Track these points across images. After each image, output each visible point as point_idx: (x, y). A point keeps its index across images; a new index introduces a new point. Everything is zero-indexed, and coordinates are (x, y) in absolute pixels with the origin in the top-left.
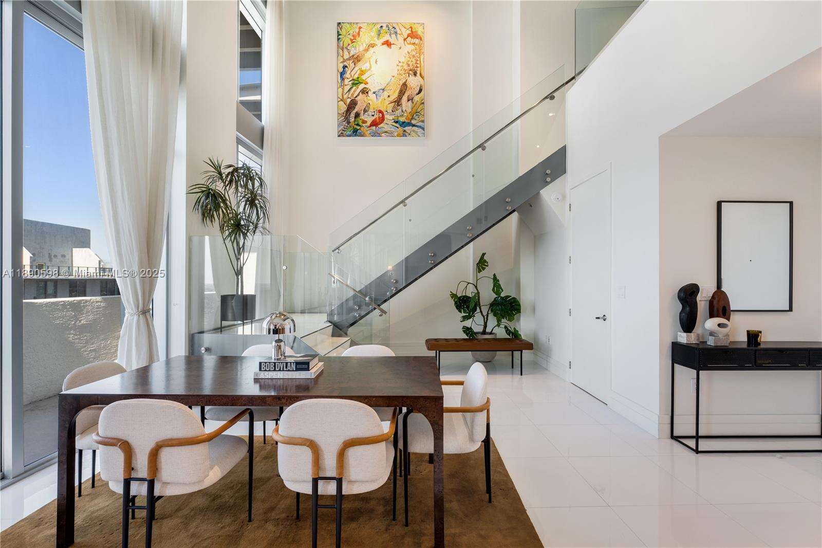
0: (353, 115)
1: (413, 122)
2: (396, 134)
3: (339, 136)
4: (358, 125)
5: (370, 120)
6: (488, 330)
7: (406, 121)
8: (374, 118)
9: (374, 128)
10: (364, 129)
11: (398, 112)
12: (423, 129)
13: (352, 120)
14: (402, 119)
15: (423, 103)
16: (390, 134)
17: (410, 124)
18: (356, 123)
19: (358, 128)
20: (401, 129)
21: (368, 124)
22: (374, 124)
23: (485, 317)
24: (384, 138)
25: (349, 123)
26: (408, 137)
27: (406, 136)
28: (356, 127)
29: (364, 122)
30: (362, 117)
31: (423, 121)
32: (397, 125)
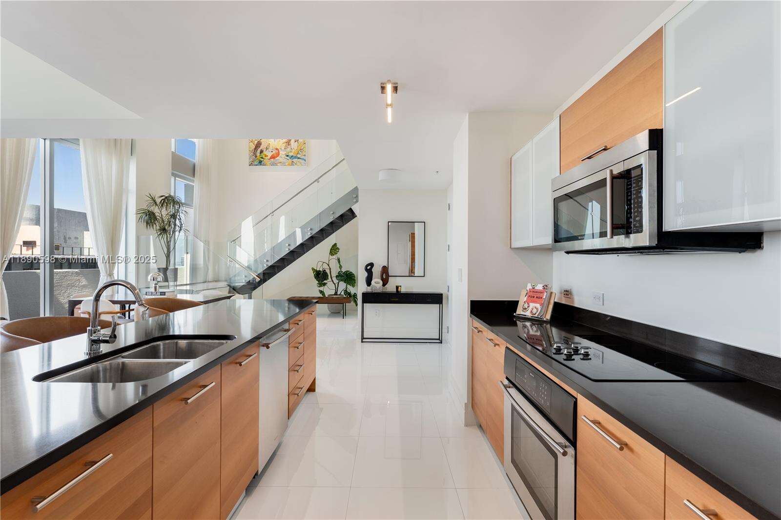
0: (259, 151)
1: (299, 156)
2: (287, 164)
3: (250, 165)
4: (262, 158)
5: (270, 155)
6: (339, 293)
7: (294, 155)
8: (273, 153)
9: (273, 160)
10: (266, 161)
11: (289, 149)
12: (305, 160)
13: (258, 154)
14: (291, 154)
15: (305, 143)
16: (283, 164)
17: (296, 157)
18: (261, 156)
19: (262, 160)
20: (290, 160)
21: (269, 157)
22: (273, 157)
23: (337, 285)
24: (279, 167)
25: (256, 157)
26: (296, 166)
27: (294, 165)
28: (260, 159)
29: (266, 156)
30: (265, 152)
31: (305, 155)
32: (288, 158)
